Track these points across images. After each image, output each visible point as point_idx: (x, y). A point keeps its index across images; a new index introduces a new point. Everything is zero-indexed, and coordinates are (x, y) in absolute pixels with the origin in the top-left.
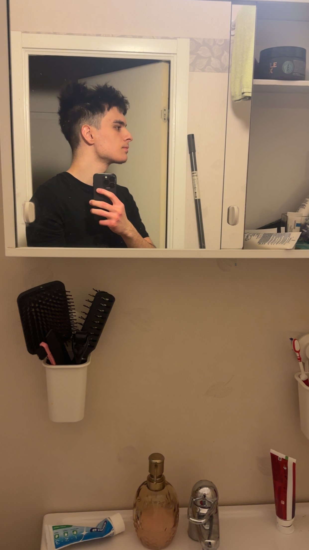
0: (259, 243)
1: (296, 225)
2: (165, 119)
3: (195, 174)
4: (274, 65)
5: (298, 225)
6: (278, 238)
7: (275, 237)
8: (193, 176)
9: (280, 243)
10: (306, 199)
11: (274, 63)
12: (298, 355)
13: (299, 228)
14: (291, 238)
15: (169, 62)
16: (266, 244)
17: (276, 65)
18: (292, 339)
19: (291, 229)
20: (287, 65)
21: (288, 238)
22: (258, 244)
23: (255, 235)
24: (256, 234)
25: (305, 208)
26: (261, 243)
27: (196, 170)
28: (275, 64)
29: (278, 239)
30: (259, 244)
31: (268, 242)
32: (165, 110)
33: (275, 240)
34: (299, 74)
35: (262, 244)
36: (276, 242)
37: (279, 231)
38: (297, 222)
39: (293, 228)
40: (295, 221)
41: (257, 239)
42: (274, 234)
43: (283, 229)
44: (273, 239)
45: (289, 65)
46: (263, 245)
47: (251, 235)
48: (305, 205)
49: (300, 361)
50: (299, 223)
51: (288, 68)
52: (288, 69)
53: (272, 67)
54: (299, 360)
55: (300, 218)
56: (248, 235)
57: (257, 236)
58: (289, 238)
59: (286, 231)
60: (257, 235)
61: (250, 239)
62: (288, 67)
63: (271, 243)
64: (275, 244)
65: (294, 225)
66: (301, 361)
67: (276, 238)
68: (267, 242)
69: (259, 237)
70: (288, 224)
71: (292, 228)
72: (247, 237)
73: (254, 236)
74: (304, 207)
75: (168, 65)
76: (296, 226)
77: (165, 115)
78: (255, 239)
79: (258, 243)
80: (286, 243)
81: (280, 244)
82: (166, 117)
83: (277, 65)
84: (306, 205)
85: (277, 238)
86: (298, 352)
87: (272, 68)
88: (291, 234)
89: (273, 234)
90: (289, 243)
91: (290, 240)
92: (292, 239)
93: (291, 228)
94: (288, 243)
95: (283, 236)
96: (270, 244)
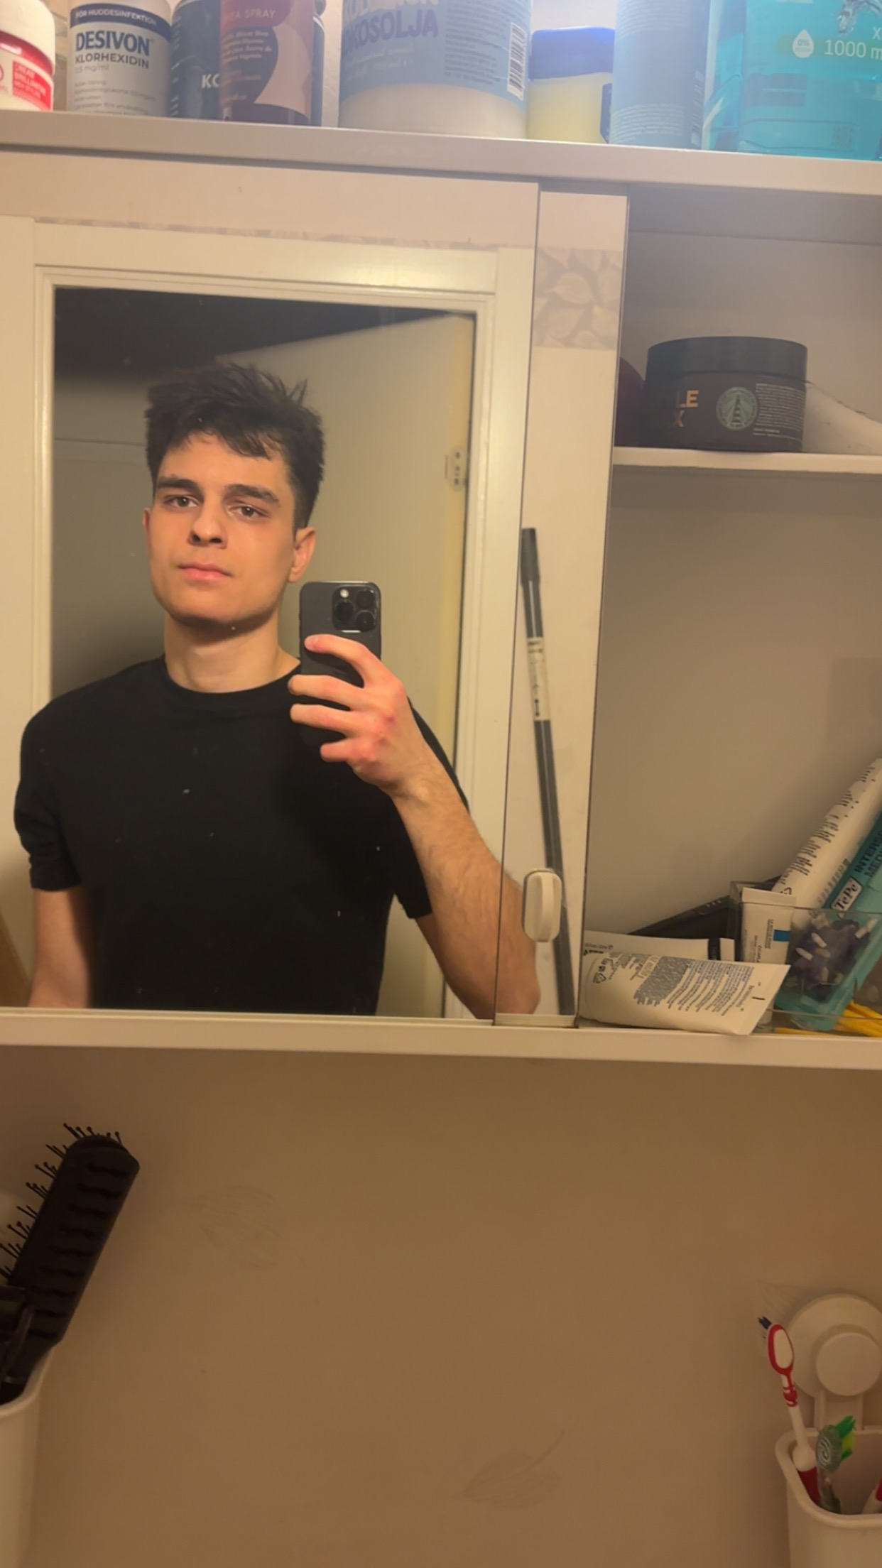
0: (639, 996)
1: (773, 933)
2: (457, 482)
3: (536, 647)
4: (689, 398)
5: (779, 936)
6: (709, 982)
7: (697, 975)
8: (531, 652)
9: (709, 1007)
10: (813, 838)
11: (690, 393)
12: (786, 1384)
13: (782, 948)
14: (751, 988)
15: (472, 316)
16: (664, 1003)
17: (694, 398)
18: (765, 1322)
19: (757, 949)
20: (732, 403)
21: (742, 983)
22: (637, 1000)
23: (631, 962)
24: (634, 959)
25: (808, 871)
26: (647, 999)
27: (540, 634)
28: (692, 395)
29: (706, 987)
30: (638, 1003)
31: (668, 998)
32: (458, 455)
33: (695, 989)
34: (778, 432)
35: (650, 1002)
36: (698, 1002)
37: (714, 953)
38: (776, 927)
39: (763, 945)
40: (770, 922)
41: (636, 978)
42: (694, 963)
43: (727, 945)
44: (691, 986)
45: (742, 402)
46: (651, 1006)
47: (615, 960)
48: (808, 861)
49: (791, 1403)
50: (786, 928)
51: (738, 412)
52: (736, 415)
53: (683, 406)
54: (790, 1400)
55: (790, 912)
56: (604, 962)
57: (637, 965)
58: (745, 986)
59: (739, 957)
60: (637, 961)
61: (610, 978)
62: (737, 409)
63: (680, 1002)
64: (693, 1008)
65: (768, 935)
66: (795, 1404)
67: (702, 981)
68: (664, 998)
69: (643, 969)
70: (746, 931)
71: (758, 944)
72: (602, 969)
73: (624, 965)
74: (807, 867)
75: (469, 323)
76: (772, 938)
77: (458, 468)
78: (627, 981)
79: (635, 998)
80: (730, 1006)
81: (712, 1008)
82: (462, 478)
83: (699, 399)
84: (813, 861)
85: (705, 981)
86: (787, 1372)
87: (683, 409)
88: (753, 968)
89: (690, 961)
90: (742, 1010)
91: (747, 994)
92: (754, 993)
93: (755, 945)
94: (739, 1009)
95: (726, 976)
96: (675, 1005)
